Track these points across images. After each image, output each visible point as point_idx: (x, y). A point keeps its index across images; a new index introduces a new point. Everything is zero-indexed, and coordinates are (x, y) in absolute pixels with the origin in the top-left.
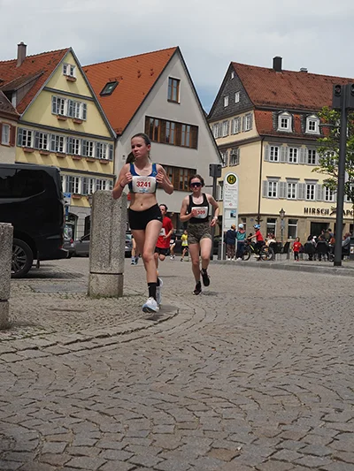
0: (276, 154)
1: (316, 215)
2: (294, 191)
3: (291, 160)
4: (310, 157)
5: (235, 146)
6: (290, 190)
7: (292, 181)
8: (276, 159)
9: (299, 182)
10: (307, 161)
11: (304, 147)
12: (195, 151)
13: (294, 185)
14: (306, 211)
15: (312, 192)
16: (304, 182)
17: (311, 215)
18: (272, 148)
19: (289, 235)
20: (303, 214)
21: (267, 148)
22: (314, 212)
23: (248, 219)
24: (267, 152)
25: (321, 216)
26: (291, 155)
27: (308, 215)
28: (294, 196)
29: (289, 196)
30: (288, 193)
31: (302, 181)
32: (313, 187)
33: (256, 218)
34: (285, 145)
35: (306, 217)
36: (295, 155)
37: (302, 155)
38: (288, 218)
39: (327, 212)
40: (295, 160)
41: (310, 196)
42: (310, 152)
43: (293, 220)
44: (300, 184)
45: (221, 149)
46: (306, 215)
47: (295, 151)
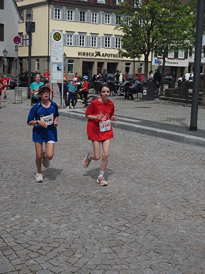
0: (59, 14)
1: (86, 57)
2: (71, 40)
3: (69, 19)
4: (81, 16)
5: (30, 7)
6: (68, 40)
7: (70, 33)
8: (59, 18)
9: (74, 34)
10: (79, 19)
11: (77, 9)
12: (2, 10)
13: (71, 36)
14: (79, 54)
15: (83, 41)
16: (78, 34)
17: (83, 57)
18: (56, 10)
19: (69, 70)
20: (77, 56)
21: (52, 9)
22: (84, 54)
23: (40, 59)
24: (52, 12)
25: (89, 57)
26: (69, 15)
27: (81, 57)
28: (71, 44)
29: (68, 44)
30: (67, 42)
31: (76, 33)
32: (83, 37)
33: (46, 59)
34: (64, 8)
35: (79, 58)
36: (71, 15)
37: (76, 14)
38: (67, 59)
39: (93, 55)
40: (71, 19)
41: (81, 44)
42: (81, 13)
43: (71, 60)
44: (75, 36)
45: (20, 10)
46: (79, 57)
47: (72, 12)
